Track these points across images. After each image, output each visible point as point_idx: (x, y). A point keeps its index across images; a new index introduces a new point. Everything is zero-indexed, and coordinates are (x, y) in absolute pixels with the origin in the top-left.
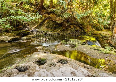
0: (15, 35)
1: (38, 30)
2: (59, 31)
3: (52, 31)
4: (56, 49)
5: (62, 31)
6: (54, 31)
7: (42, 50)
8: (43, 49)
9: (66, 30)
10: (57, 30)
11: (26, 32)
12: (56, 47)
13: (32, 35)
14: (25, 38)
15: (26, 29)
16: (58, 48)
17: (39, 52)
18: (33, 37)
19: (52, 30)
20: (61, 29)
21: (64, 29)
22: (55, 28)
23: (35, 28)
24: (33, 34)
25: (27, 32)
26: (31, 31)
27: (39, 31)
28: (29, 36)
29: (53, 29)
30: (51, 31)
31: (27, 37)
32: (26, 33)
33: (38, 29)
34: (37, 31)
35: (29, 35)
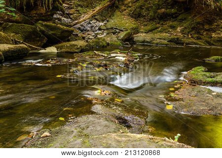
0: (18, 37)
1: (101, 24)
2: (179, 29)
3: (151, 31)
4: (170, 107)
5: (193, 29)
6: (161, 32)
7: (107, 106)
8: (113, 100)
9: (207, 27)
10: (173, 27)
11: (59, 28)
12: (172, 95)
13: (81, 43)
14: (53, 50)
15: (59, 20)
16: (182, 100)
17: (91, 118)
18: (82, 51)
19: (153, 27)
20: (186, 24)
21: (199, 23)
22: (164, 18)
23: (93, 17)
24: (84, 38)
25: (64, 31)
26: (79, 29)
27: (107, 29)
28: (68, 44)
29: (157, 21)
30: (149, 27)
31: (61, 48)
32: (59, 33)
33: (103, 21)
34: (100, 29)
35: (69, 41)
